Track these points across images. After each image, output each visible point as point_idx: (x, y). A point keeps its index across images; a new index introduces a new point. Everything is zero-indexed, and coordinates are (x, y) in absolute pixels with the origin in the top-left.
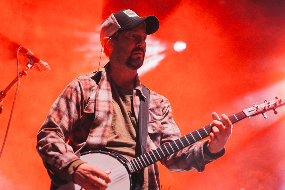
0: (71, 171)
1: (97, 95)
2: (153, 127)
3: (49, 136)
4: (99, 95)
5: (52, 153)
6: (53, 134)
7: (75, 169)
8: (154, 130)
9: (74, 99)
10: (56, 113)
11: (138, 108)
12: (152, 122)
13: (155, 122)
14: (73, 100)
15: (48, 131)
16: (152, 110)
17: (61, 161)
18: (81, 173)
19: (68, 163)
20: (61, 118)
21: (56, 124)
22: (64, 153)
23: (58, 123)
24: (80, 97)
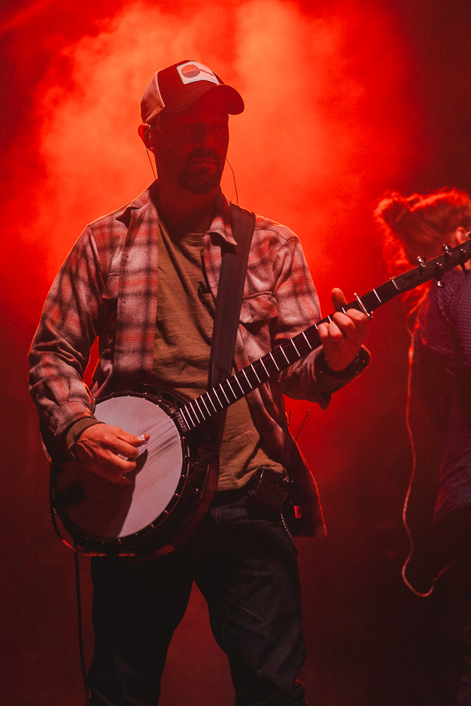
0: (70, 442)
1: (124, 262)
2: (252, 308)
3: (41, 364)
4: (128, 259)
5: (46, 401)
6: (49, 359)
7: (77, 437)
8: (252, 316)
9: (83, 273)
10: (56, 307)
11: (218, 275)
12: (251, 298)
13: (255, 296)
14: (81, 276)
15: (39, 352)
16: (253, 269)
17: (56, 420)
18: (86, 445)
19: (65, 426)
20: (64, 316)
21: (55, 332)
22: (62, 403)
23: (60, 328)
24: (92, 267)
